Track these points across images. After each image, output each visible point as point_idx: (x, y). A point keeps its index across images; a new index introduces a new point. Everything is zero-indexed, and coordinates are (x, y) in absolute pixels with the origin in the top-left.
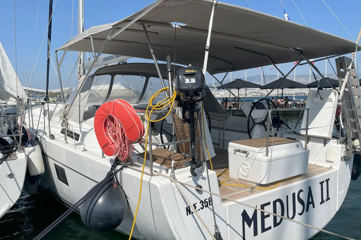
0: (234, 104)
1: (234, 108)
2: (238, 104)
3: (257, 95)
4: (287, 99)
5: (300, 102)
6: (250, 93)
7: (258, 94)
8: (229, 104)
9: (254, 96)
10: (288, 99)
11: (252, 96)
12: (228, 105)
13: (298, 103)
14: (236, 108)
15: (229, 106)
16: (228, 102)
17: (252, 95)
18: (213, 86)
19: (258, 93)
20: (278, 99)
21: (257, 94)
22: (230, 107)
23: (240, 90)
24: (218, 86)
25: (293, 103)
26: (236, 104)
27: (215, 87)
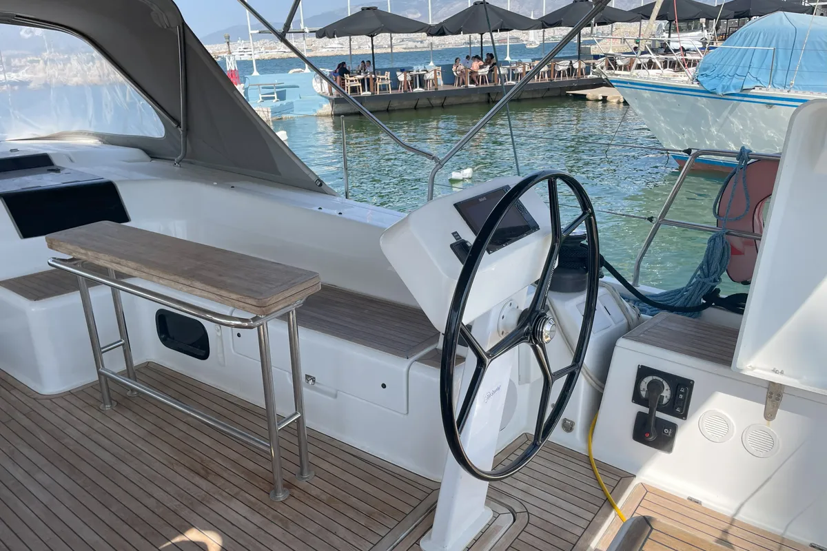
0: (362, 81)
1: (364, 90)
2: (375, 79)
3: (416, 47)
4: (491, 59)
5: (524, 68)
6: (399, 41)
7: (419, 45)
8: (351, 81)
9: (409, 48)
10: (494, 61)
11: (405, 49)
12: (348, 84)
13: (520, 70)
14: (369, 90)
15: (351, 87)
16: (347, 76)
17: (404, 46)
18: (302, 27)
19: (418, 42)
20: (471, 61)
21: (416, 44)
22: (354, 90)
23: (374, 38)
24: (317, 29)
25: (509, 70)
26: (368, 79)
27: (307, 30)
